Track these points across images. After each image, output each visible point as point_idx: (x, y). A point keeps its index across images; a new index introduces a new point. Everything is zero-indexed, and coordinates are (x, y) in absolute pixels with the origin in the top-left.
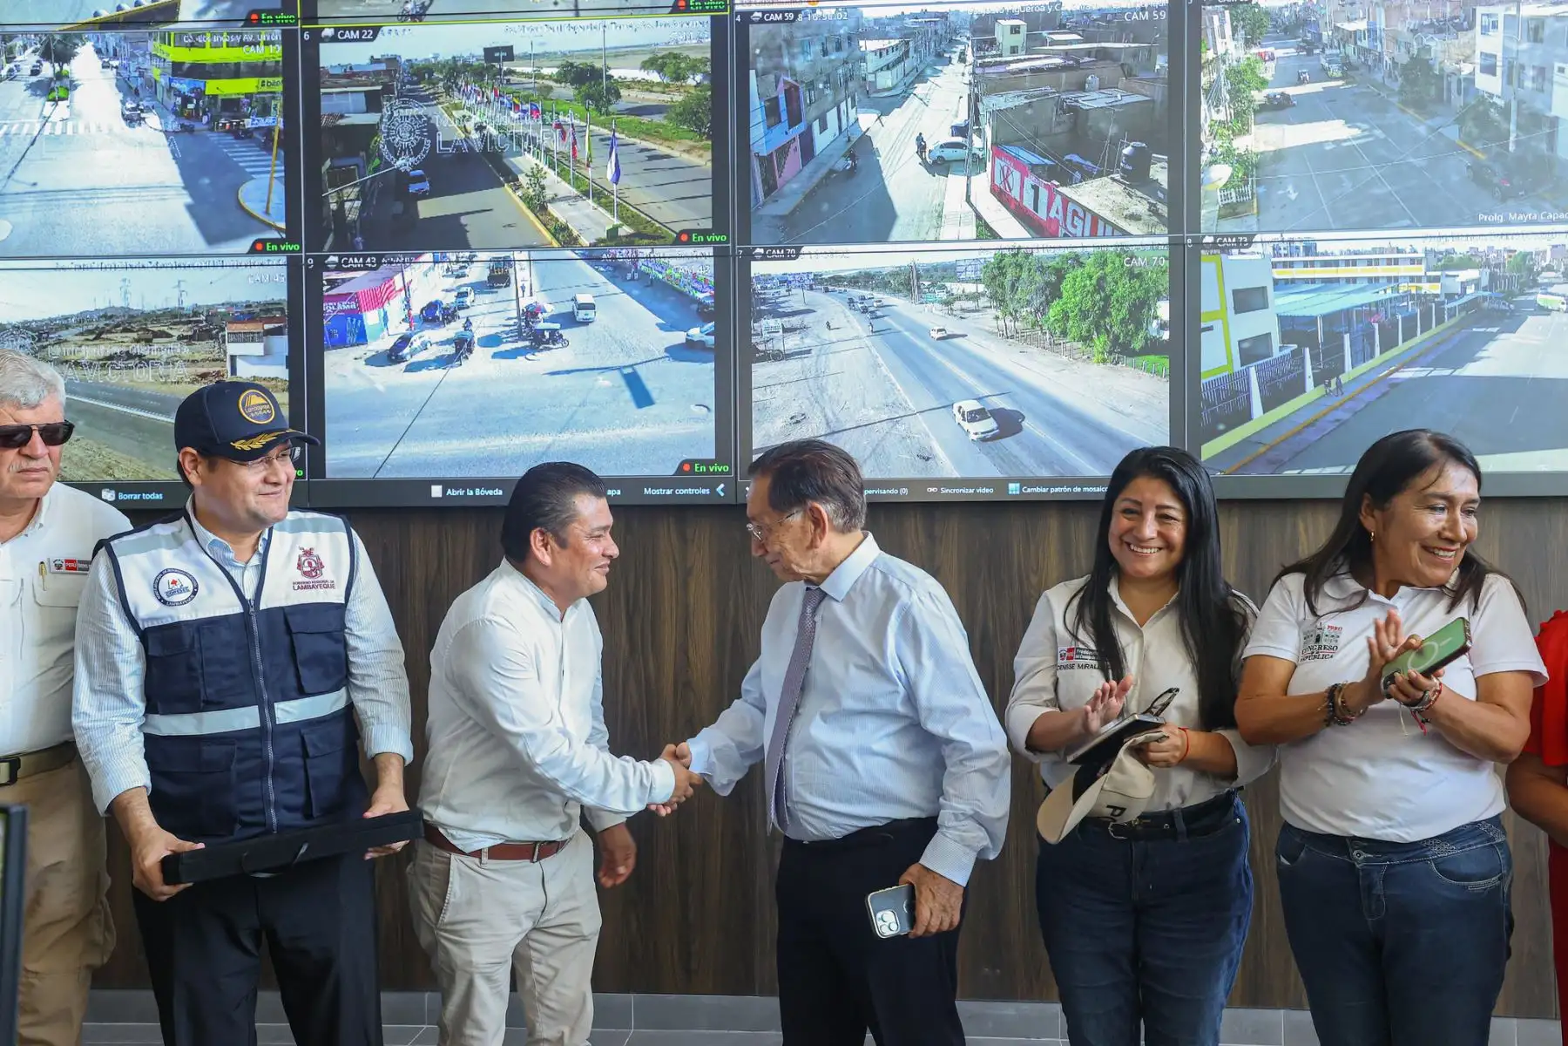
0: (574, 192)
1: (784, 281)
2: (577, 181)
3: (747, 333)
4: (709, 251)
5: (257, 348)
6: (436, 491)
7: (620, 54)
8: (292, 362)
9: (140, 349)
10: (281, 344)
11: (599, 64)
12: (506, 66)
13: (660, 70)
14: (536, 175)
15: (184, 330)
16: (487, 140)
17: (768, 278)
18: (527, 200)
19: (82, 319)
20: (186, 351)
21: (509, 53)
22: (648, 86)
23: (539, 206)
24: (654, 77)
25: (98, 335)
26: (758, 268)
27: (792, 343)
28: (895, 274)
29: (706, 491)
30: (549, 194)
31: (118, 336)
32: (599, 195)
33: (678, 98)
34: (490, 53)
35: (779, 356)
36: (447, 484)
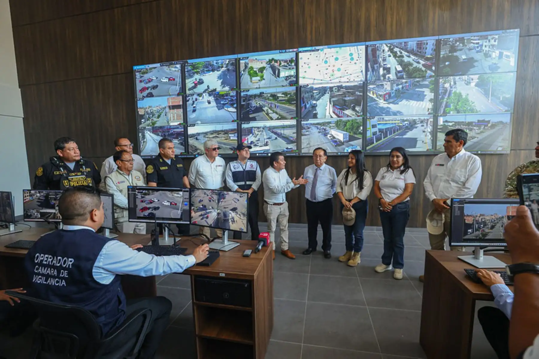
0: (272, 112)
1: (306, 124)
2: (273, 111)
3: (301, 132)
4: (295, 120)
5: (233, 135)
6: (257, 155)
7: (279, 93)
8: (238, 137)
9: (217, 135)
10: (236, 134)
11: (276, 94)
12: (263, 95)
13: (284, 95)
14: (267, 110)
15: (223, 133)
16: (260, 105)
17: (304, 124)
18: (266, 114)
19: (210, 132)
20: (224, 136)
21: (263, 93)
22: (282, 97)
23: (268, 114)
24: (283, 96)
25: (212, 134)
26: (302, 122)
27: (307, 133)
28: (322, 123)
29: (295, 154)
30: (269, 113)
31: (215, 134)
32: (276, 113)
33: (286, 98)
34: (261, 93)
35: (305, 135)
36: (259, 153)
